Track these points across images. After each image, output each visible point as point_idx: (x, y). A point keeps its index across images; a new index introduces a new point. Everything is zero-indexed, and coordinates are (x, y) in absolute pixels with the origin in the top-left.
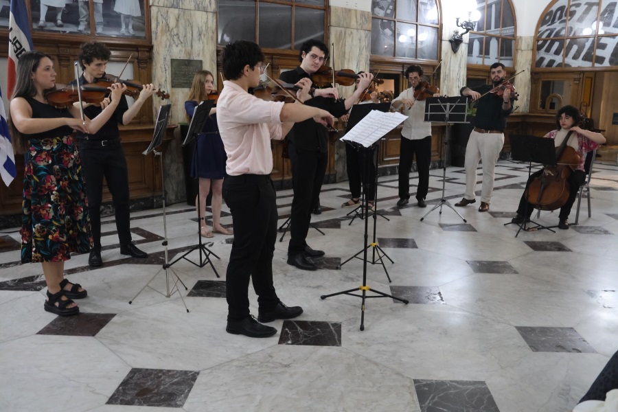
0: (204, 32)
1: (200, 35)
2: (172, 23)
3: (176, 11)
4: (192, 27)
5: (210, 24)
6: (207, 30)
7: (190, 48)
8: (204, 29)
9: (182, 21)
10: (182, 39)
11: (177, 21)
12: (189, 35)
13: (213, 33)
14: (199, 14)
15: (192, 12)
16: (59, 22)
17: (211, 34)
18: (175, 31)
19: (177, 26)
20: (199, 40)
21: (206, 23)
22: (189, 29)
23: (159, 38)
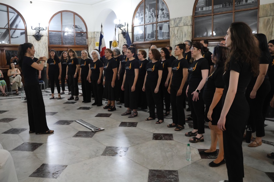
0: (187, 34)
1: (185, 35)
2: (176, 32)
3: (177, 28)
4: (182, 33)
5: (189, 30)
6: (188, 33)
7: (181, 41)
8: (187, 33)
9: (179, 31)
10: (179, 38)
11: (178, 31)
12: (181, 36)
13: (190, 33)
14: (185, 27)
15: (183, 27)
16: (150, 38)
17: (189, 34)
18: (177, 35)
19: (177, 33)
20: (185, 37)
21: (188, 30)
22: (181, 34)
23: (172, 38)
